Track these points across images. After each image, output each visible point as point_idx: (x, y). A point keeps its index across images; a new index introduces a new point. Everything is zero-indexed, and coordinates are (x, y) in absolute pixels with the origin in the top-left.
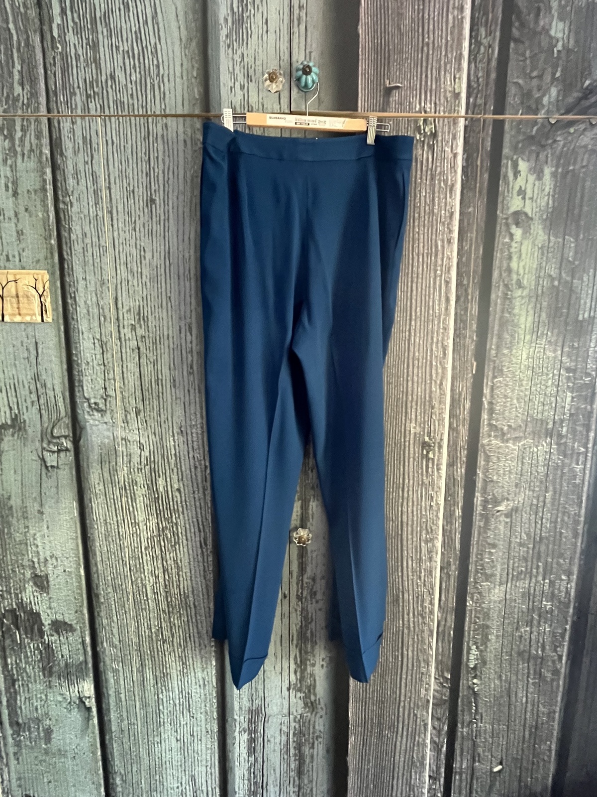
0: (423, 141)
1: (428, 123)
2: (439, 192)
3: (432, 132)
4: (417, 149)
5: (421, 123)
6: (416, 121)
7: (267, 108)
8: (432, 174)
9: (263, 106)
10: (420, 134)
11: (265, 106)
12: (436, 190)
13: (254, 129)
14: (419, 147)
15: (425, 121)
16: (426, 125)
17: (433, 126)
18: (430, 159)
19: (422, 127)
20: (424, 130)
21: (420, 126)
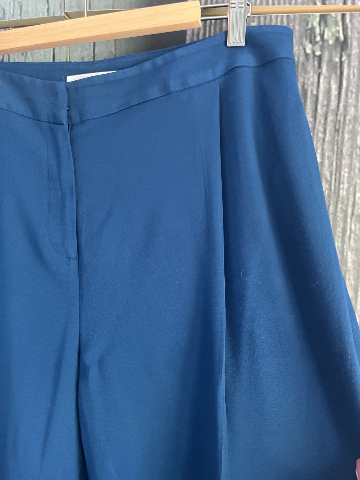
0: (320, 58)
1: (330, 21)
2: (351, 156)
3: (337, 39)
4: (306, 71)
5: (316, 24)
6: (305, 20)
7: (27, 12)
8: (336, 122)
9: (21, 7)
10: (313, 42)
11: (24, 9)
12: (345, 151)
13: (12, 55)
14: (310, 68)
15: (324, 18)
16: (326, 25)
17: (340, 28)
18: (334, 92)
19: (318, 31)
20: (322, 36)
21: (313, 29)
